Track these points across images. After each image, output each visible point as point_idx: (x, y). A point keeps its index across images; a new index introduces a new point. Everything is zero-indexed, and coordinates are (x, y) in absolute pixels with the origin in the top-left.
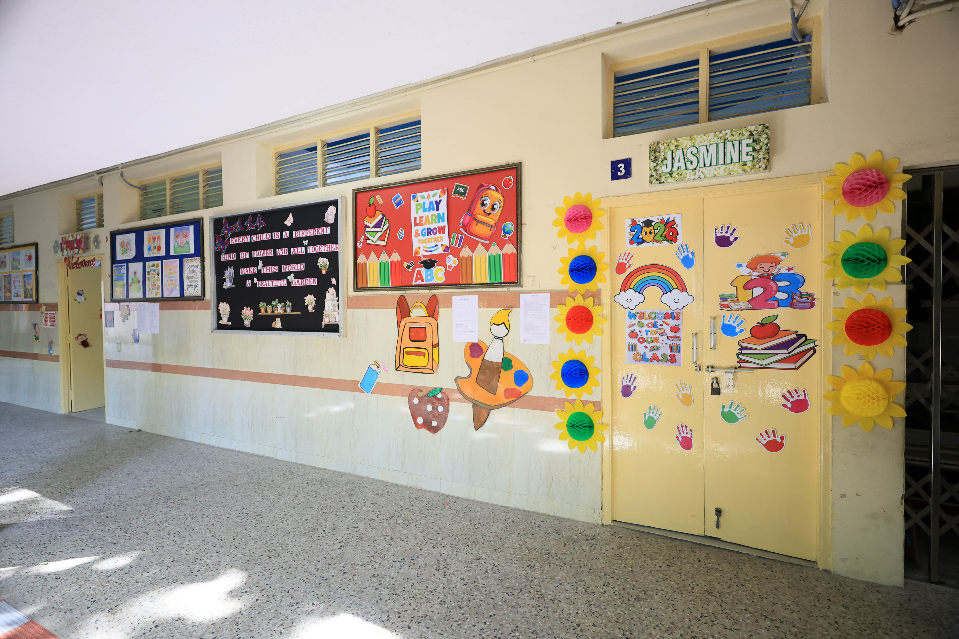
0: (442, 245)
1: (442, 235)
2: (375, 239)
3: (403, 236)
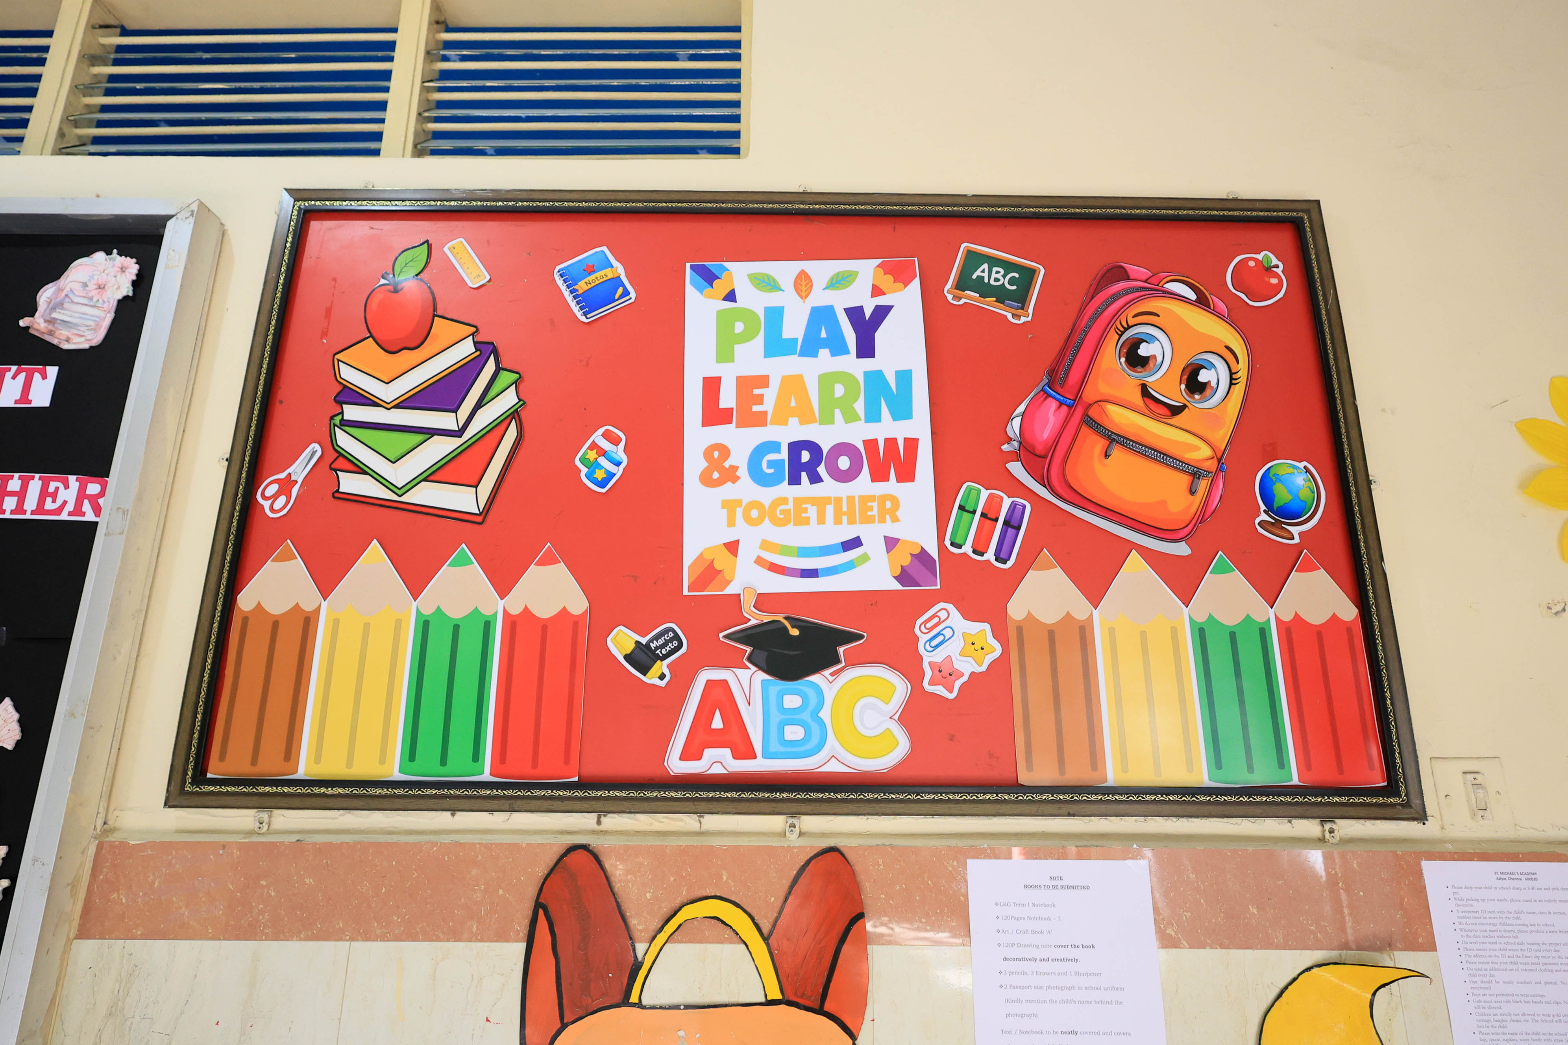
0: (891, 543)
1: (891, 486)
2: (400, 474)
3: (619, 471)
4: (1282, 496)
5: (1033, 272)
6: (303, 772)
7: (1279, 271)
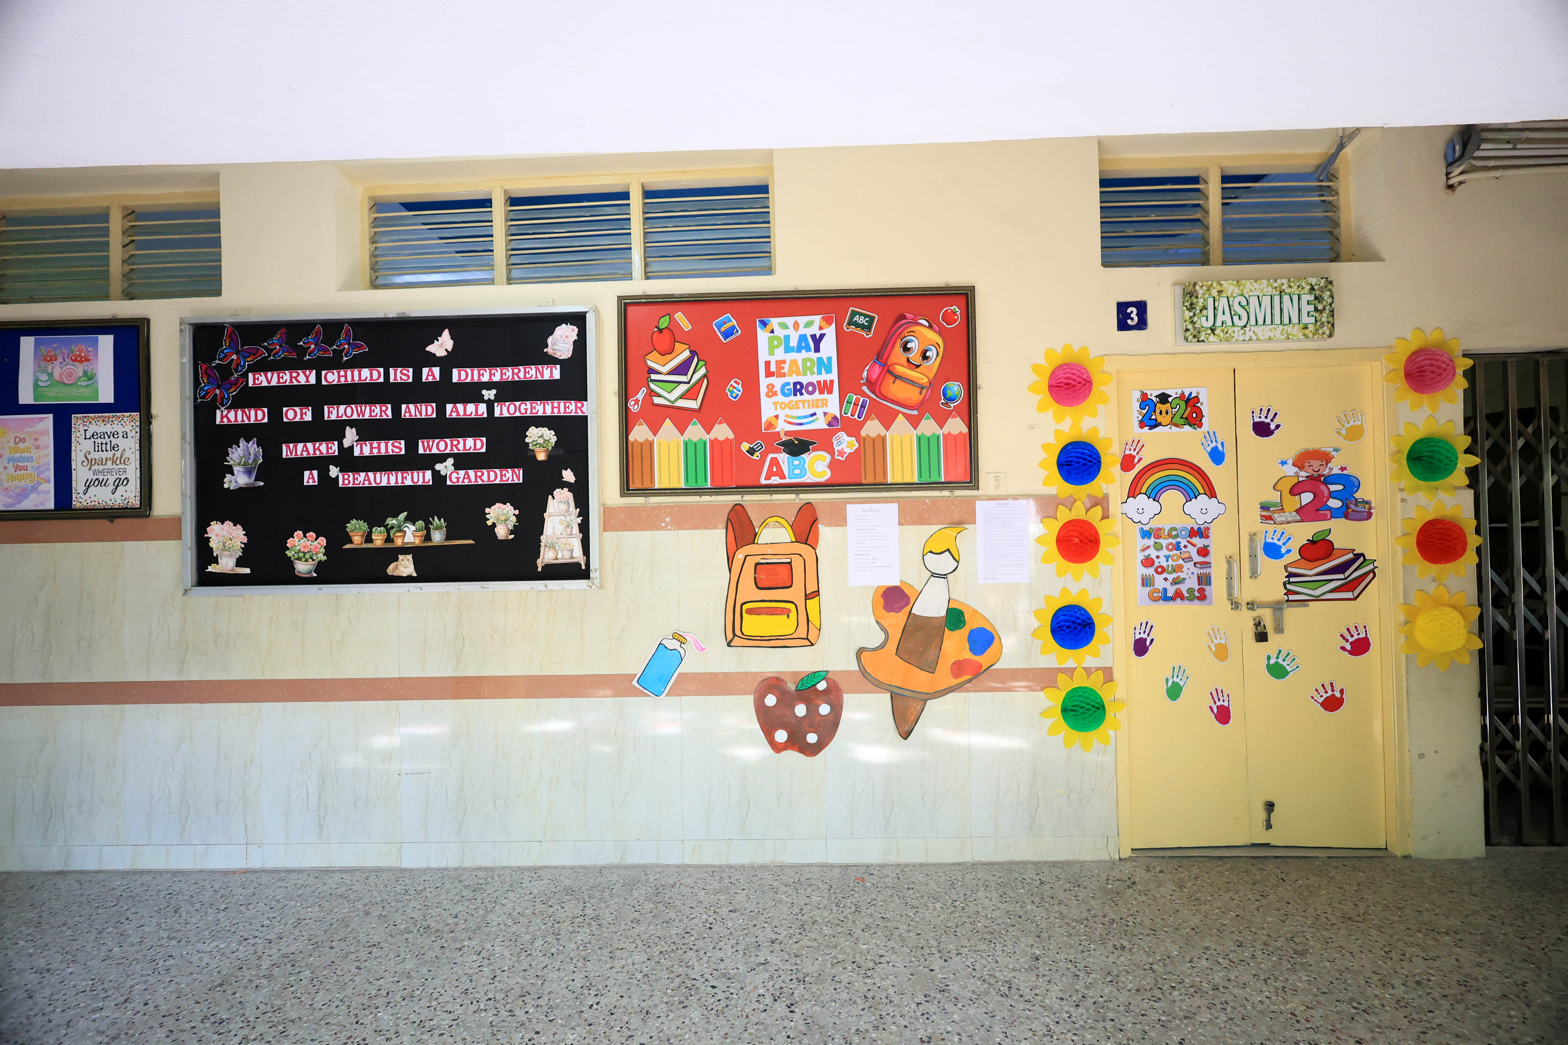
0: (825, 414)
1: (825, 396)
2: (673, 396)
3: (740, 393)
4: (949, 394)
5: (873, 318)
6: (656, 487)
7: (958, 313)
